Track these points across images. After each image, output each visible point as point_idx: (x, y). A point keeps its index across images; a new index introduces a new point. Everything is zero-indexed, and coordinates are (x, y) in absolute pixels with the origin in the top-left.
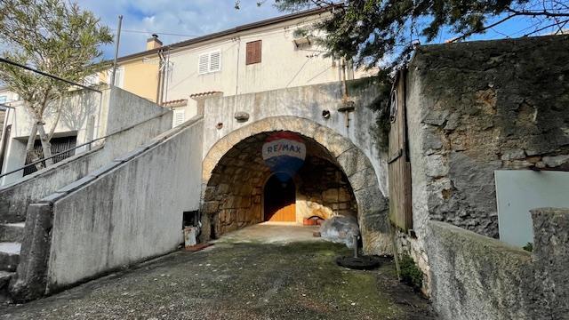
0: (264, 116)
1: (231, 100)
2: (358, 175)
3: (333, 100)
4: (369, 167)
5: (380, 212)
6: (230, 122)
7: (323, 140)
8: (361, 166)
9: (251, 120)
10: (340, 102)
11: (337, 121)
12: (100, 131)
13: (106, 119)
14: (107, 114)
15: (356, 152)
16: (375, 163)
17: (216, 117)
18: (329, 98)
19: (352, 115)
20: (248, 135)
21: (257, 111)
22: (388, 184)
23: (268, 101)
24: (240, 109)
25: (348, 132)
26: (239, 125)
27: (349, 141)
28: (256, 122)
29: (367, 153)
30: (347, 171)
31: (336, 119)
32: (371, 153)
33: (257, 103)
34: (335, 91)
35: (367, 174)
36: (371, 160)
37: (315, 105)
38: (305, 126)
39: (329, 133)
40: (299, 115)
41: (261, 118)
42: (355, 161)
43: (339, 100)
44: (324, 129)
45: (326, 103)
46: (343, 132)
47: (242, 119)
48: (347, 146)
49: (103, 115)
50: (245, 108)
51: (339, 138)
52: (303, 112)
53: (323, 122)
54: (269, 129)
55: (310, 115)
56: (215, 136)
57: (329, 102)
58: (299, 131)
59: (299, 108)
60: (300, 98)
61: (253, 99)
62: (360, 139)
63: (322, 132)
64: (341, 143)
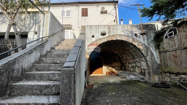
0: (112, 34)
1: (97, 27)
2: (149, 56)
3: (138, 30)
4: (152, 53)
5: (157, 68)
6: (98, 35)
7: (136, 44)
8: (149, 53)
9: (107, 35)
11: (140, 38)
13: (48, 27)
14: (49, 25)
15: (147, 48)
16: (154, 52)
17: (91, 33)
18: (137, 30)
19: (145, 36)
20: (106, 41)
21: (109, 32)
22: (159, 59)
23: (113, 29)
24: (102, 30)
25: (144, 42)
26: (102, 37)
27: (145, 44)
28: (109, 36)
29: (151, 49)
30: (145, 55)
32: (153, 49)
33: (109, 28)
34: (138, 27)
35: (152, 56)
37: (132, 32)
38: (129, 39)
39: (137, 42)
40: (126, 35)
41: (111, 35)
42: (147, 51)
43: (140, 31)
44: (136, 40)
46: (142, 41)
47: (103, 34)
48: (144, 46)
49: (46, 25)
50: (104, 30)
51: (141, 44)
52: (128, 33)
53: (135, 38)
54: (114, 39)
55: (130, 35)
56: (91, 40)
57: (136, 31)
58: (126, 40)
59: (126, 32)
60: (126, 28)
61: (107, 27)
62: (148, 44)
64: (142, 45)
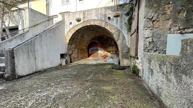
0: (87, 19)
1: (74, 14)
2: (120, 40)
3: (112, 13)
4: (124, 37)
5: (127, 53)
6: (74, 22)
7: (108, 28)
8: (121, 37)
9: (82, 21)
10: (114, 14)
11: (113, 21)
12: (27, 25)
13: (28, 20)
14: (28, 18)
15: (119, 32)
16: (126, 36)
17: (69, 20)
18: (110, 12)
19: (119, 18)
20: (81, 27)
21: (84, 18)
22: (130, 43)
23: (88, 14)
24: (78, 16)
25: (117, 25)
26: (78, 23)
27: (117, 28)
28: (84, 22)
29: (123, 32)
30: (116, 39)
31: (113, 20)
32: (125, 32)
33: (84, 14)
34: (113, 9)
35: (123, 40)
36: (124, 35)
37: (105, 15)
38: (102, 23)
39: (110, 25)
40: (99, 19)
41: (86, 20)
42: (119, 35)
43: (114, 13)
44: (108, 24)
45: (109, 14)
46: (115, 25)
47: (79, 20)
48: (116, 30)
49: (27, 19)
50: (79, 16)
51: (114, 27)
52: (101, 17)
53: (108, 21)
54: (88, 24)
55: (103, 19)
56: (69, 27)
57: (110, 14)
58: (99, 25)
59: (99, 16)
60: (100, 12)
61: (82, 13)
62: (121, 28)
63: (108, 25)
64: (114, 29)
